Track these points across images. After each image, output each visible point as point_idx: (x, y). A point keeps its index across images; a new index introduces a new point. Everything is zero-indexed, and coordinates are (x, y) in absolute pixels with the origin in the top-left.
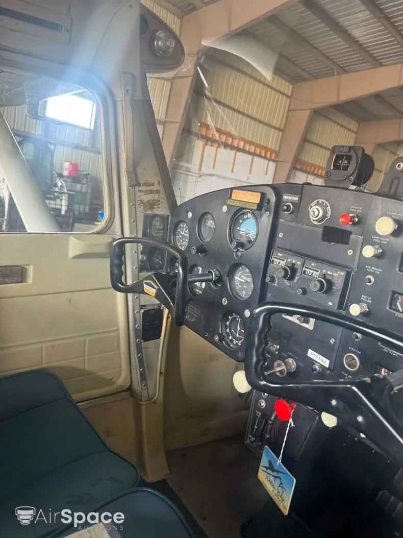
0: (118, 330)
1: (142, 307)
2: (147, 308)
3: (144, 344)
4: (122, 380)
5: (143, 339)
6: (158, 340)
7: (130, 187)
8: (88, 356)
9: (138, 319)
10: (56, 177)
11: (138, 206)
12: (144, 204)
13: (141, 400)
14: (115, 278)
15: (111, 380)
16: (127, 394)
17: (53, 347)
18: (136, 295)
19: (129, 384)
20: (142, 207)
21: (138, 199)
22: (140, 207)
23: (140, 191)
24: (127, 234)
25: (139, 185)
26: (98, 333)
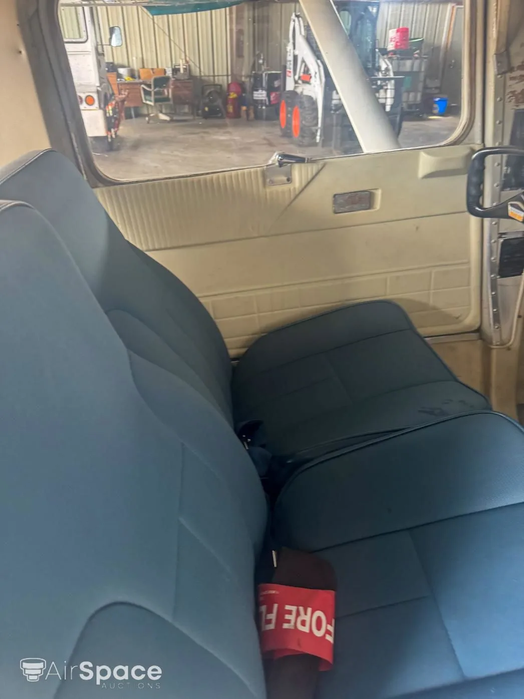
0: (469, 263)
1: (501, 235)
2: (508, 237)
3: (501, 281)
4: (470, 319)
5: (499, 274)
6: (519, 277)
7: (499, 76)
8: (434, 289)
9: (495, 249)
10: (379, 56)
11: (507, 100)
12: (516, 96)
13: (491, 343)
14: (471, 200)
15: (457, 318)
16: (474, 336)
17: (398, 278)
18: (495, 221)
19: (477, 325)
20: (514, 100)
21: (508, 91)
22: (510, 101)
23: (512, 78)
24: (489, 143)
25: (511, 69)
26: (446, 265)
